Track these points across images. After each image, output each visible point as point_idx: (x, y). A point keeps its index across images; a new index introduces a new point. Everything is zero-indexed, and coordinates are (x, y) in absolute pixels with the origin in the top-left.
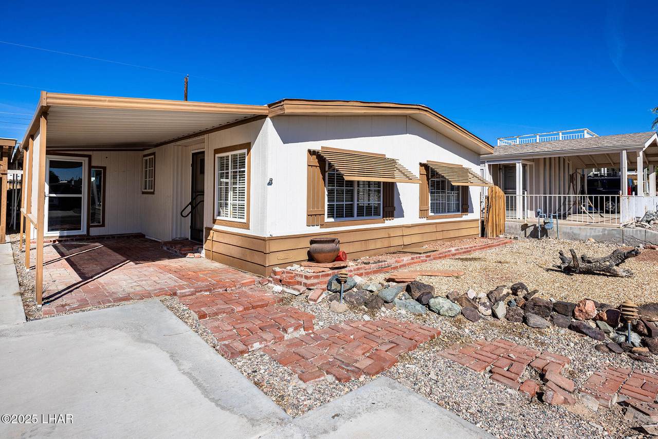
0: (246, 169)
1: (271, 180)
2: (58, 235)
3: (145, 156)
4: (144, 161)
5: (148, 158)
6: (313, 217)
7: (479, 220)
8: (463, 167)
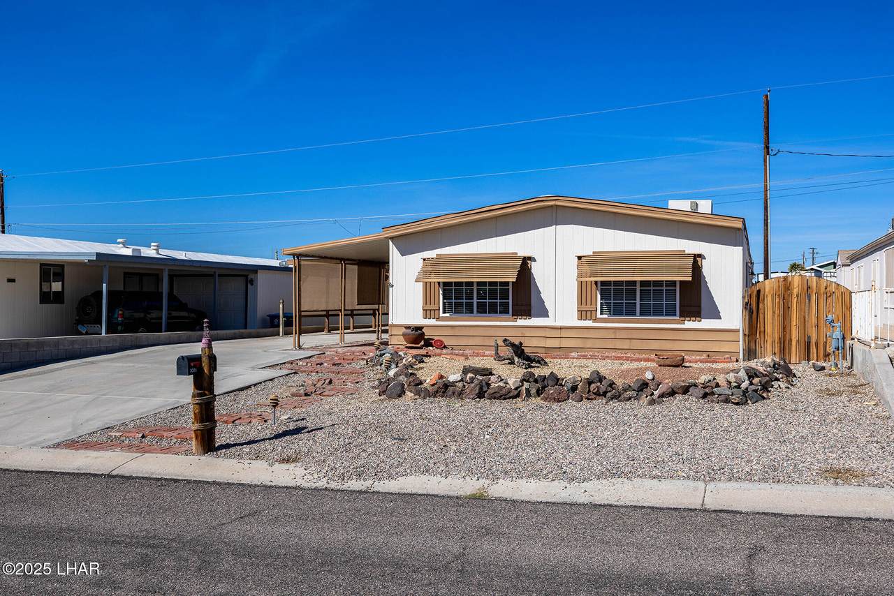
6: (428, 311)
7: (738, 331)
8: (686, 252)
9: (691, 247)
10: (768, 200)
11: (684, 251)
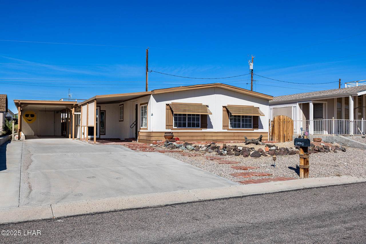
0: (147, 111)
1: (152, 114)
2: (90, 137)
3: (120, 105)
4: (120, 108)
5: (121, 106)
6: (168, 126)
7: (268, 133)
8: (254, 107)
9: (256, 105)
10: (148, 88)
11: (254, 106)
